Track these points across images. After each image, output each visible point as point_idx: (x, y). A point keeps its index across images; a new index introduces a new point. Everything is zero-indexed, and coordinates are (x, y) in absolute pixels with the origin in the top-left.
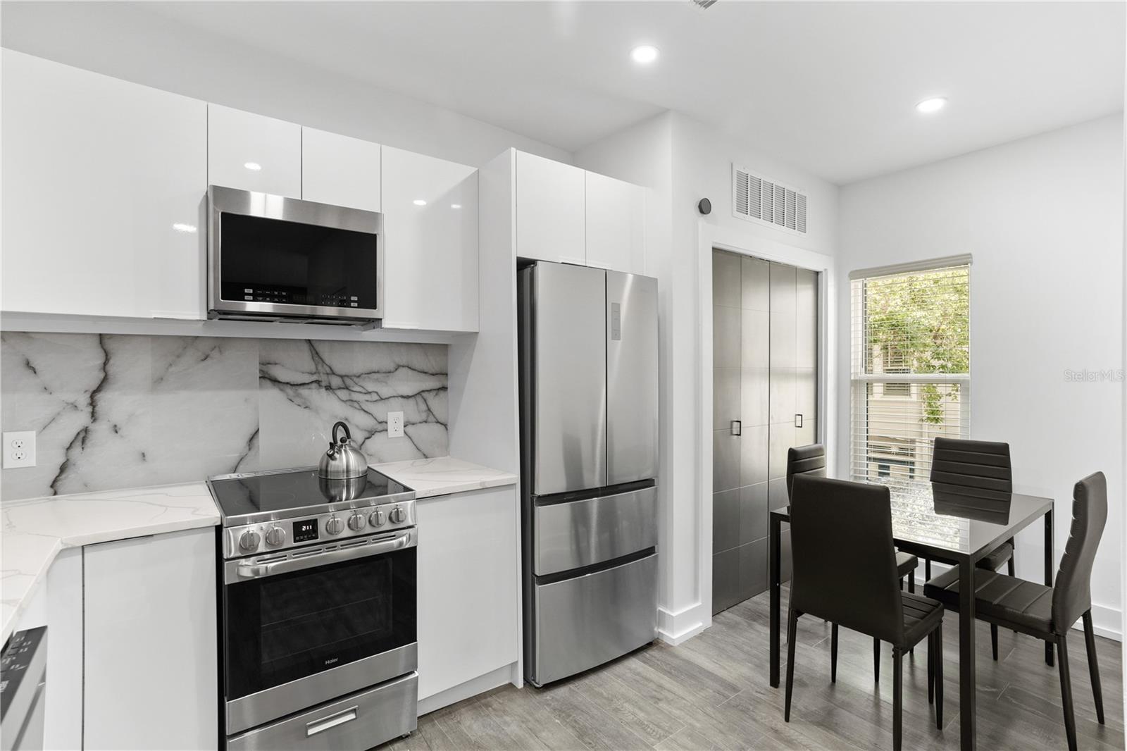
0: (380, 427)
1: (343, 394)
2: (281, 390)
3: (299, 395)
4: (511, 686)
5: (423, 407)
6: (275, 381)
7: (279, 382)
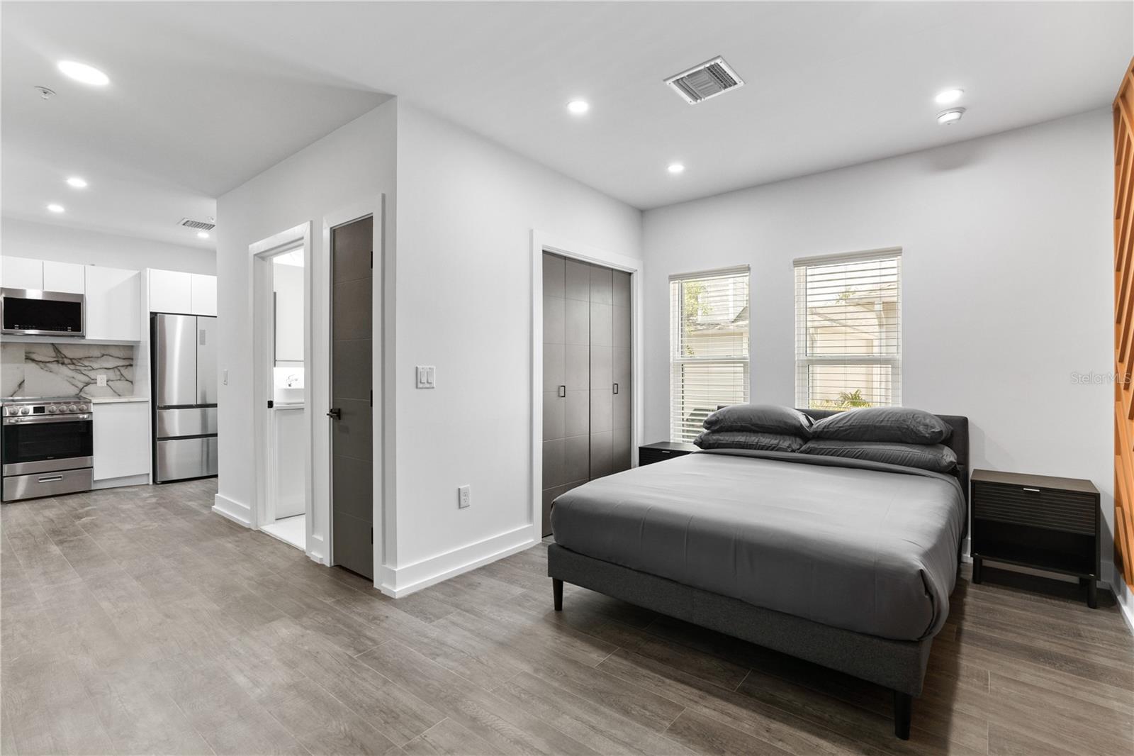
0: (93, 382)
1: (72, 367)
2: (37, 364)
3: (46, 366)
4: (148, 485)
5: (118, 373)
6: (33, 360)
7: (36, 361)
